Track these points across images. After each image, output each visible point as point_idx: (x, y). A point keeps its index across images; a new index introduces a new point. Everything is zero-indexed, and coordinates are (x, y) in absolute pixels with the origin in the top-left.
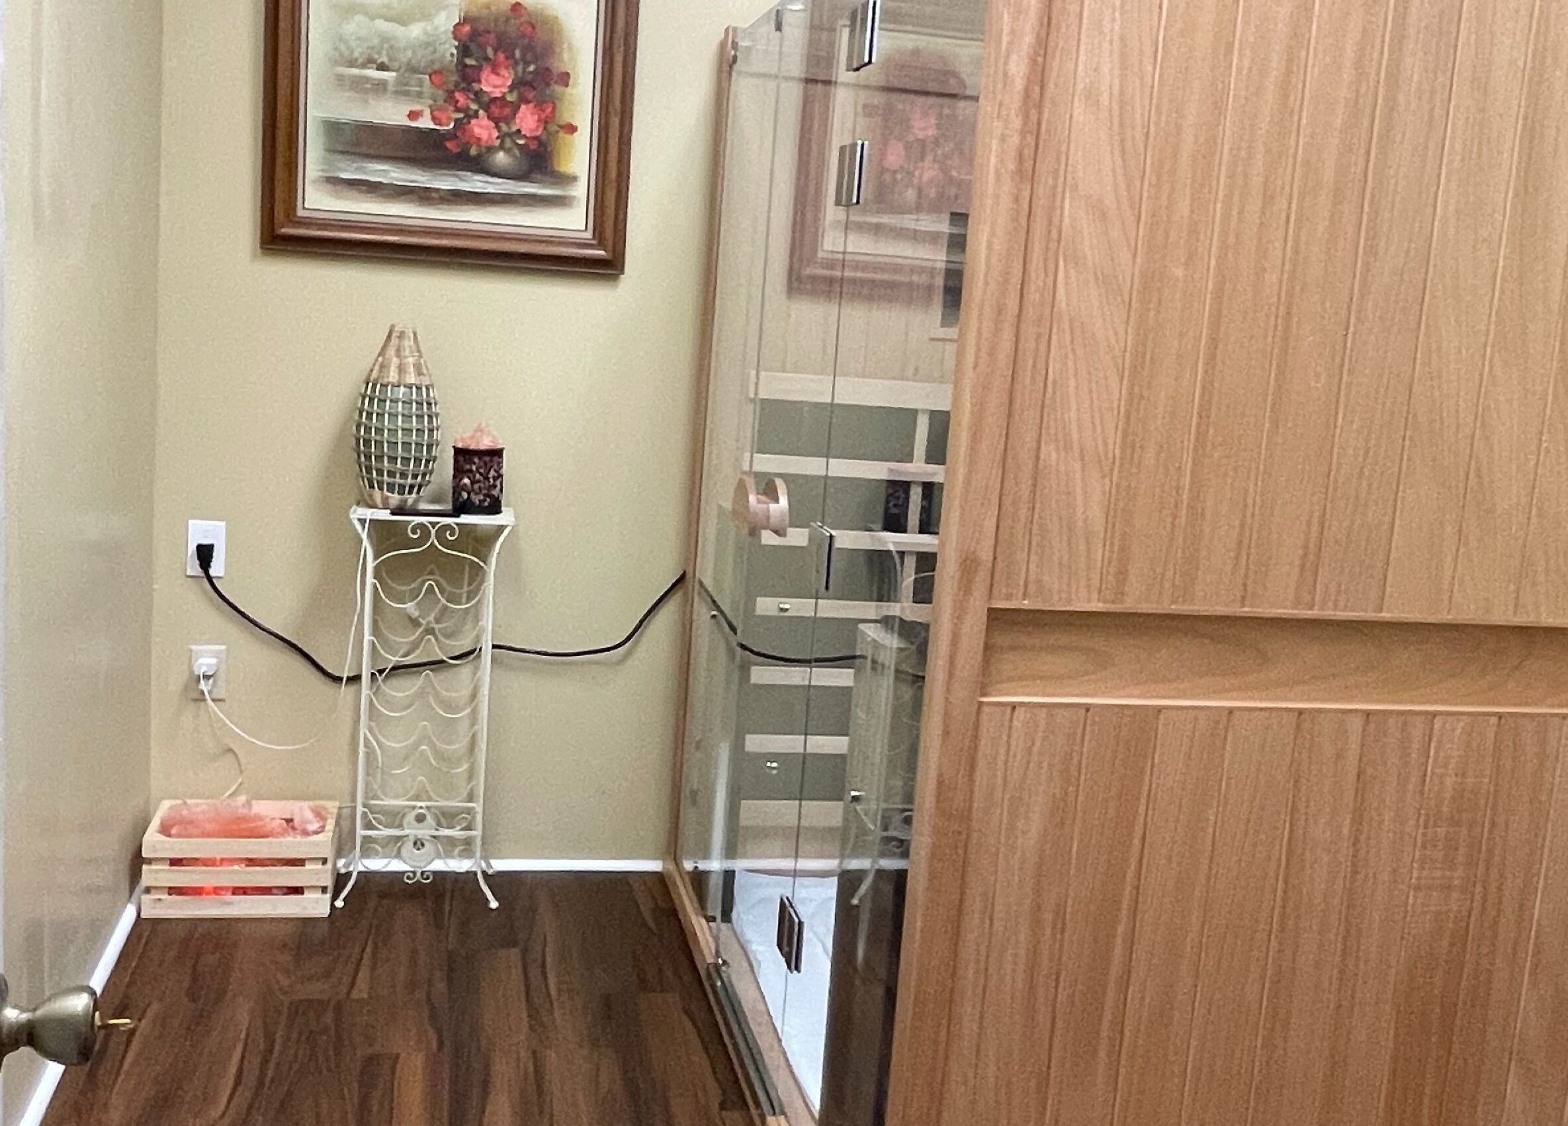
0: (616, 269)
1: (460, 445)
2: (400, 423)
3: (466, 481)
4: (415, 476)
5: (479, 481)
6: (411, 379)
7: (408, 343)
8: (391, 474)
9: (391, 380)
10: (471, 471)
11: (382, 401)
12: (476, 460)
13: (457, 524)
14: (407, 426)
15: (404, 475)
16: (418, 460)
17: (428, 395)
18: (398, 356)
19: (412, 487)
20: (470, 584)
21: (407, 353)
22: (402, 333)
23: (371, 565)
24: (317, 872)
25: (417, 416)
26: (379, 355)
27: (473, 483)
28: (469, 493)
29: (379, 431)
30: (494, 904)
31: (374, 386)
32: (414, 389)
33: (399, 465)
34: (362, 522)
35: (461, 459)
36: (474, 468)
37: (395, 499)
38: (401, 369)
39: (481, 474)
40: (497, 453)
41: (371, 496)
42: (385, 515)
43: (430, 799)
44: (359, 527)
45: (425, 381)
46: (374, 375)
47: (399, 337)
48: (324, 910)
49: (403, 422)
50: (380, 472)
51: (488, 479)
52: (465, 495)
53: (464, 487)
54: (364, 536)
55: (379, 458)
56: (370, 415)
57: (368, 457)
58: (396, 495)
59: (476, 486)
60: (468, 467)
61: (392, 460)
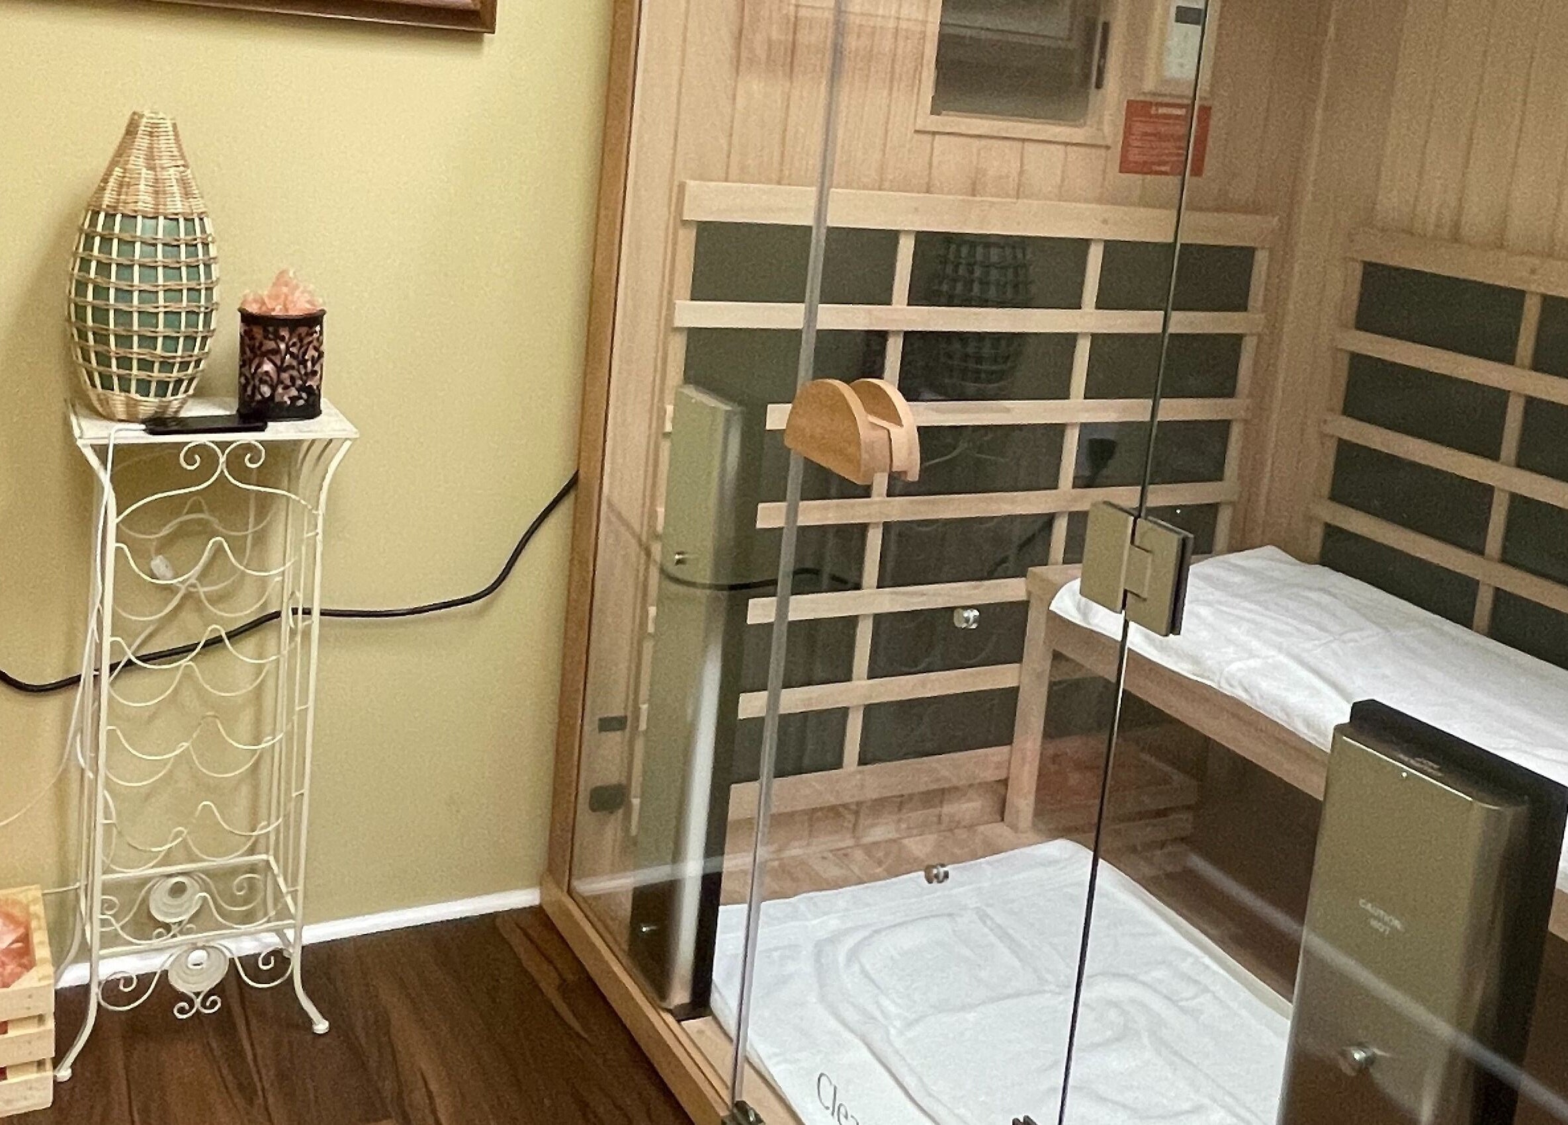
0: (483, 25)
1: (253, 309)
2: (161, 281)
3: (268, 367)
4: (184, 366)
5: (291, 367)
6: (177, 205)
7: (165, 144)
8: (145, 365)
9: (140, 206)
10: (277, 351)
11: (127, 244)
12: (284, 333)
13: (261, 442)
14: (172, 284)
15: (166, 365)
16: (189, 339)
17: (203, 230)
18: (152, 168)
19: (179, 382)
20: (257, 523)
21: (166, 162)
22: (155, 126)
23: (113, 521)
24: (29, 1040)
25: (188, 266)
26: (114, 163)
27: (280, 369)
28: (274, 389)
29: (124, 294)
30: (321, 1026)
31: (110, 217)
32: (181, 221)
33: (159, 351)
34: (101, 451)
35: (258, 332)
36: (283, 346)
37: (149, 405)
38: (158, 190)
39: (292, 355)
40: (313, 320)
41: (105, 402)
42: (135, 434)
43: (192, 859)
44: (94, 461)
45: (198, 205)
46: (107, 199)
47: (151, 134)
48: (42, 1098)
49: (166, 278)
50: (124, 362)
51: (304, 362)
52: (266, 390)
53: (265, 379)
54: (105, 477)
55: (124, 340)
56: (104, 268)
57: (101, 338)
58: (151, 399)
59: (285, 376)
60: (271, 345)
61: (148, 341)
